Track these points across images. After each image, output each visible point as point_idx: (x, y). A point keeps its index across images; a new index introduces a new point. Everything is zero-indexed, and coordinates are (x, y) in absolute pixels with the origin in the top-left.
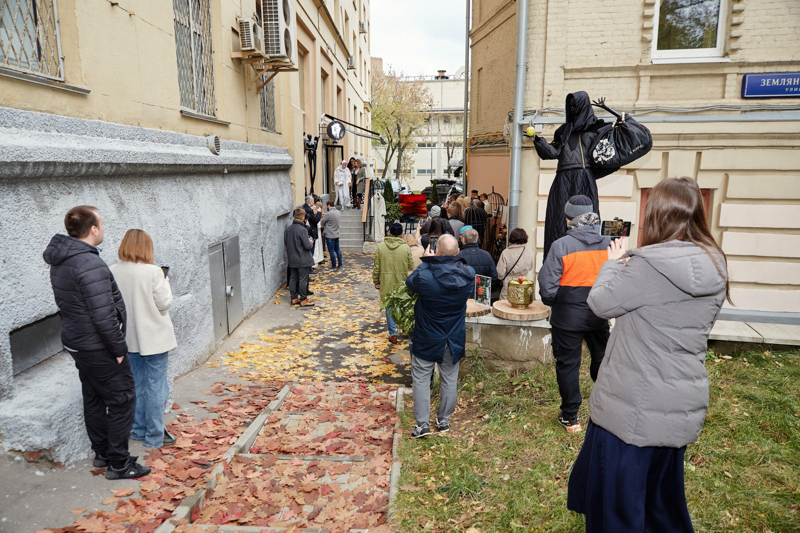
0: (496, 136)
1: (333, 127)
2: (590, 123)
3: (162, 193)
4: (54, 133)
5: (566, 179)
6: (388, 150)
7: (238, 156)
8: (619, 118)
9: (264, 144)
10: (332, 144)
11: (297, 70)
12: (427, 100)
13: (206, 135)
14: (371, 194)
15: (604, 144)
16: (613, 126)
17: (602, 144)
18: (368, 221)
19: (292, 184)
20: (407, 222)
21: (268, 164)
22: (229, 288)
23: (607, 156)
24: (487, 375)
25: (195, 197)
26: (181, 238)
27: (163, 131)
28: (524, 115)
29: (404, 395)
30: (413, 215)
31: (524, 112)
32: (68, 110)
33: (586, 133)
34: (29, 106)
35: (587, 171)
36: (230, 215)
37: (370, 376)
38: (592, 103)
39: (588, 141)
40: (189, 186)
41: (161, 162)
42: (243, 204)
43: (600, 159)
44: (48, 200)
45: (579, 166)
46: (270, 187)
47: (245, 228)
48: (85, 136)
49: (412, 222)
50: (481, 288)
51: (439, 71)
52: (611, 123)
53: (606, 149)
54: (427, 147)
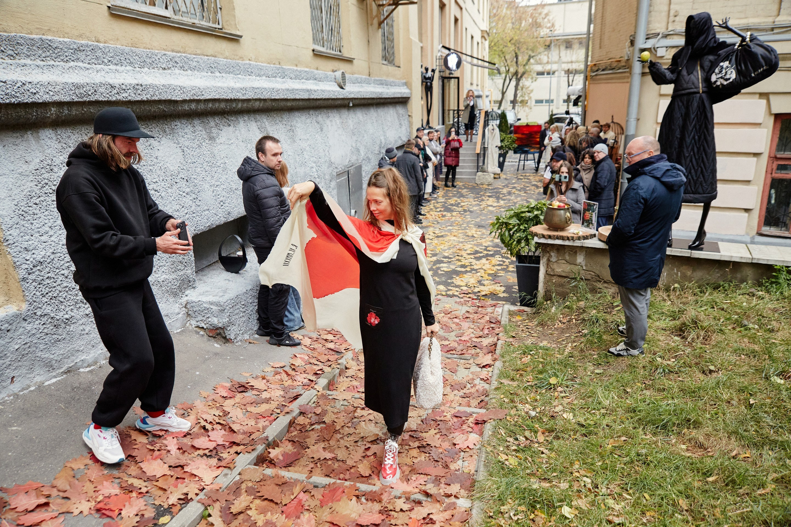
0: (620, 61)
1: (449, 58)
2: (711, 45)
3: (299, 125)
4: (218, 74)
5: (680, 104)
6: (505, 80)
7: (361, 90)
8: (744, 39)
9: (384, 78)
10: (448, 76)
11: (416, 3)
12: (549, 25)
13: (334, 71)
14: (486, 124)
15: (725, 66)
16: (736, 47)
17: (722, 67)
18: (482, 152)
19: (409, 116)
20: (521, 153)
21: (387, 96)
22: (353, 212)
23: (727, 80)
24: (589, 296)
25: (325, 129)
26: (314, 165)
27: (299, 69)
28: (647, 39)
29: (509, 311)
30: (527, 146)
31: (647, 35)
32: (227, 54)
33: (706, 57)
34: (198, 52)
35: (704, 96)
36: (354, 145)
37: (479, 294)
38: (714, 23)
39: (707, 64)
40: (320, 118)
41: (298, 97)
42: (365, 135)
43: (718, 83)
44: (214, 131)
45: (695, 90)
46: (390, 119)
47: (368, 157)
48: (240, 76)
49: (526, 152)
50: (587, 213)
52: (734, 45)
53: (726, 72)
54: (546, 75)
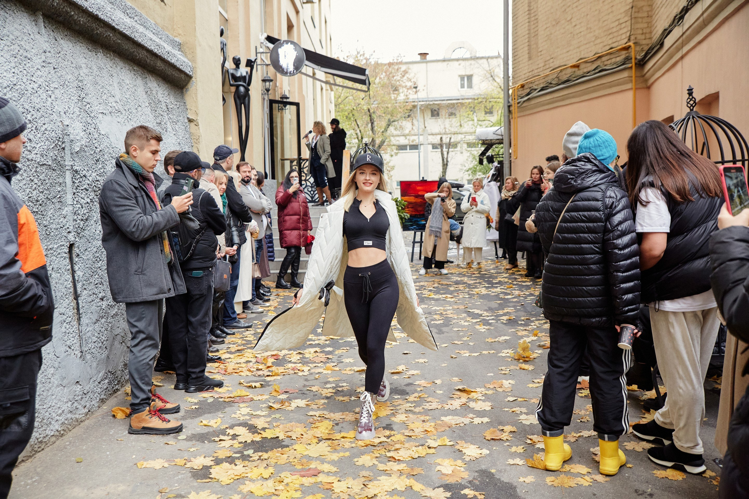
1: (280, 51)
10: (279, 99)
12: (409, 84)
19: (190, 121)
20: (416, 230)
51: (420, 54)
54: (408, 151)
